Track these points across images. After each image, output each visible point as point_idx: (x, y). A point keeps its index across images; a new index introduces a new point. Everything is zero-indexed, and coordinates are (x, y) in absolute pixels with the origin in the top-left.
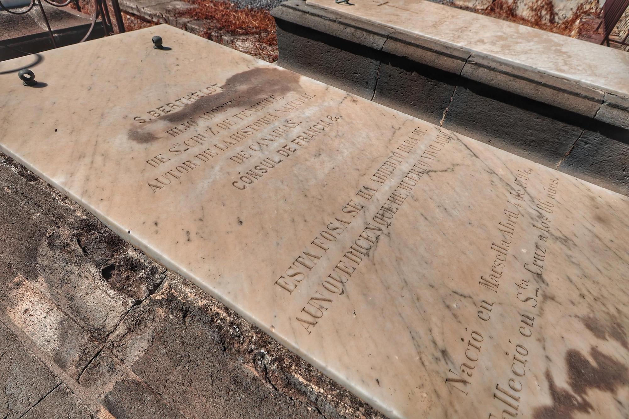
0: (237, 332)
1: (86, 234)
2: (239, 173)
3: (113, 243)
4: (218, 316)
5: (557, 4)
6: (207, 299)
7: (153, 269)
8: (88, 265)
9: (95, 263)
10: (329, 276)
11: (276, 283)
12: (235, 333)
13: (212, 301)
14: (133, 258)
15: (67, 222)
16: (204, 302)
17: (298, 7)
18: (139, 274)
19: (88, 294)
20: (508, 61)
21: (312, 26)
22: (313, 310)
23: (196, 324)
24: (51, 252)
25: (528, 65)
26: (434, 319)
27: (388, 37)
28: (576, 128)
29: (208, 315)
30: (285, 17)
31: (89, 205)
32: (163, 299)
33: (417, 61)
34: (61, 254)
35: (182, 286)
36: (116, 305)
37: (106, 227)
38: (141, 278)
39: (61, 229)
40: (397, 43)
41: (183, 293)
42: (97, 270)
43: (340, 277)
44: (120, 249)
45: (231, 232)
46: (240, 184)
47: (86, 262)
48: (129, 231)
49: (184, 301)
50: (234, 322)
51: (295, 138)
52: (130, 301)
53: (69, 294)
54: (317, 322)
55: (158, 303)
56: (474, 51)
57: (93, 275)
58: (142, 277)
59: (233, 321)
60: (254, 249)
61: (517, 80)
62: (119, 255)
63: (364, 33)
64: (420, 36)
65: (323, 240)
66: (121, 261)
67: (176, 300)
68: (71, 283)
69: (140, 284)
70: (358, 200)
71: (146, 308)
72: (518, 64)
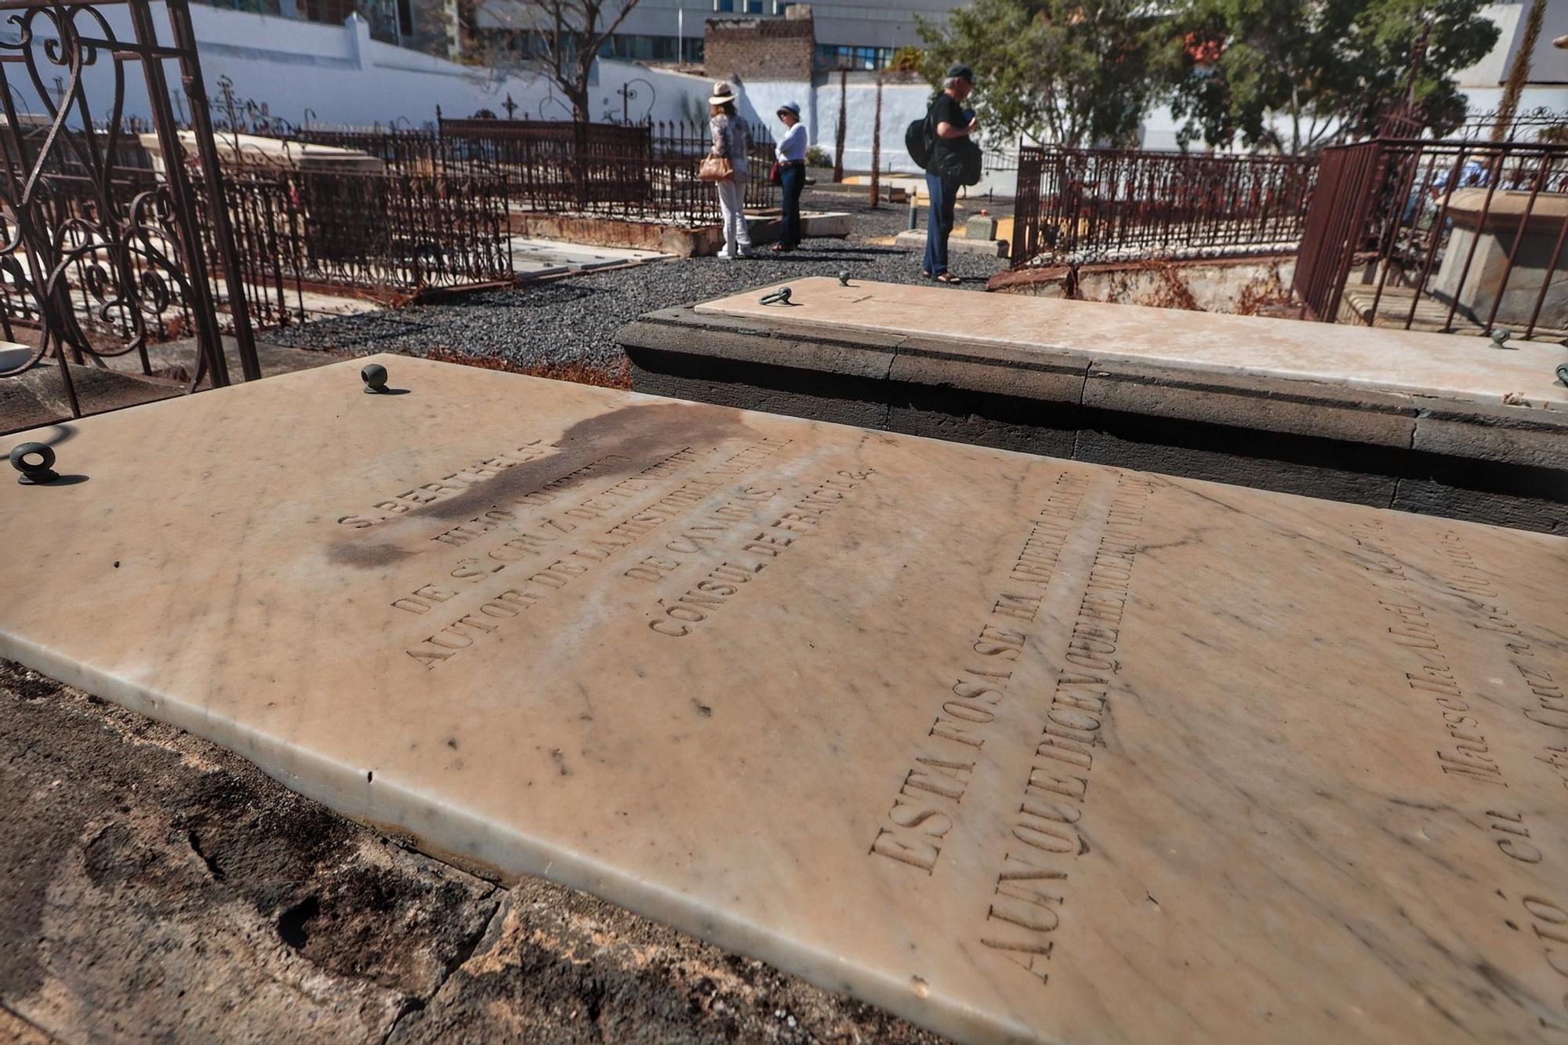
0: (792, 1031)
1: (217, 817)
2: (660, 601)
3: (309, 833)
4: (713, 987)
5: (1198, 292)
6: (659, 943)
7: (450, 890)
8: (228, 908)
9: (254, 899)
10: (1022, 810)
11: (873, 849)
12: (788, 1036)
13: (678, 945)
14: (377, 868)
15: (153, 790)
16: (653, 951)
17: (679, 320)
18: (402, 917)
19: (231, 1008)
20: (1176, 362)
21: (717, 351)
22: (1021, 909)
23: (643, 1031)
24: (97, 891)
25: (1222, 364)
26: (1391, 880)
27: (896, 350)
28: (1378, 479)
29: (677, 991)
30: (650, 342)
31: (232, 721)
32: (508, 967)
33: (975, 388)
34: (131, 893)
35: (567, 915)
36: (337, 1024)
37: (283, 788)
38: (412, 927)
39: (134, 812)
40: (920, 359)
41: (574, 936)
42: (262, 921)
43: (1054, 808)
44: (330, 850)
45: (686, 736)
46: (670, 624)
47: (223, 902)
48: (370, 775)
49: (585, 962)
50: (772, 1000)
51: (779, 518)
52: (389, 1002)
53: (158, 1023)
54: (1051, 944)
55: (494, 987)
56: (1095, 354)
57: (249, 936)
58: (416, 924)
59: (767, 996)
60: (768, 770)
61: (1211, 395)
62: (328, 868)
63: (841, 349)
64: (967, 341)
65: (957, 724)
66: (339, 885)
67: (554, 963)
68: (166, 983)
69: (409, 948)
70: (1001, 625)
71: (449, 1011)
72: (1201, 365)
